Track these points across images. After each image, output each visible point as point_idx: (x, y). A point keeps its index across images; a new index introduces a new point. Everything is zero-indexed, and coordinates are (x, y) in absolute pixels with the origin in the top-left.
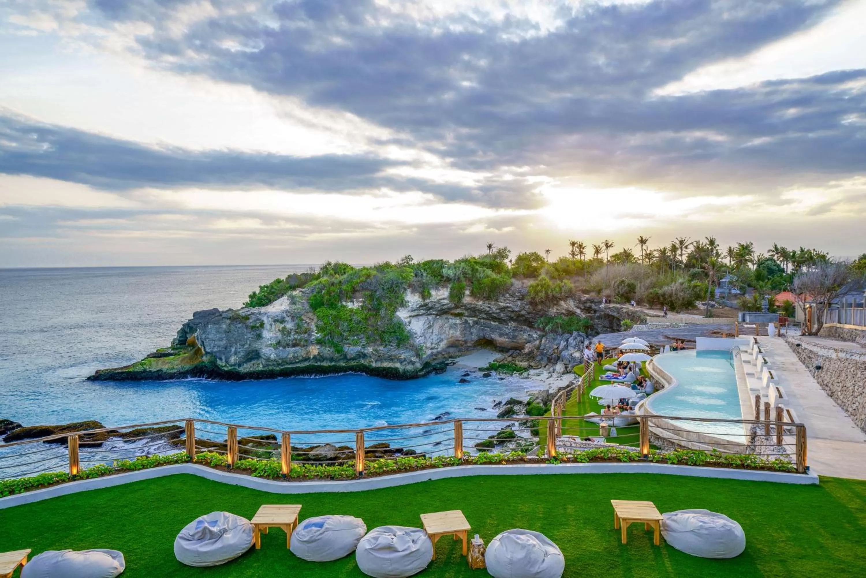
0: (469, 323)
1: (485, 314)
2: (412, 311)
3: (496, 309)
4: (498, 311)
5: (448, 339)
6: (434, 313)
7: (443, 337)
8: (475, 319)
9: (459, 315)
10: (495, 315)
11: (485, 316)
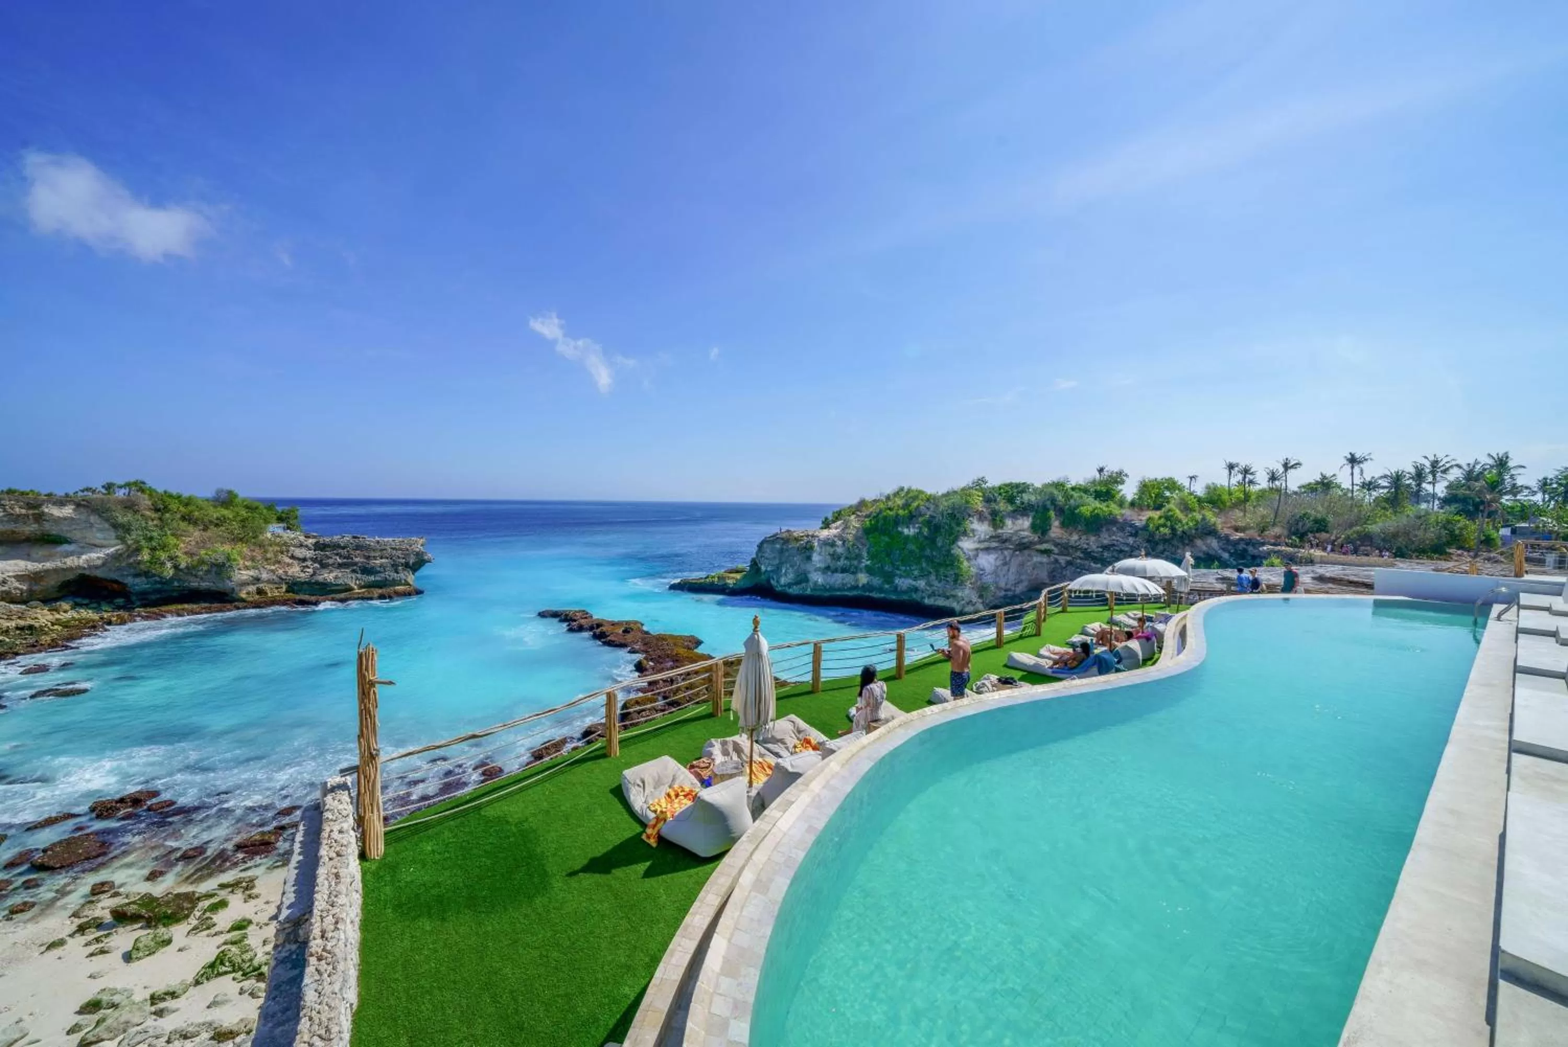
0: (1060, 563)
1: (1082, 552)
2: (980, 542)
3: (1098, 547)
4: (1100, 550)
5: (1030, 581)
6: (1011, 547)
7: (1023, 577)
8: (1069, 558)
9: (1047, 552)
10: (1095, 555)
11: (1082, 555)
